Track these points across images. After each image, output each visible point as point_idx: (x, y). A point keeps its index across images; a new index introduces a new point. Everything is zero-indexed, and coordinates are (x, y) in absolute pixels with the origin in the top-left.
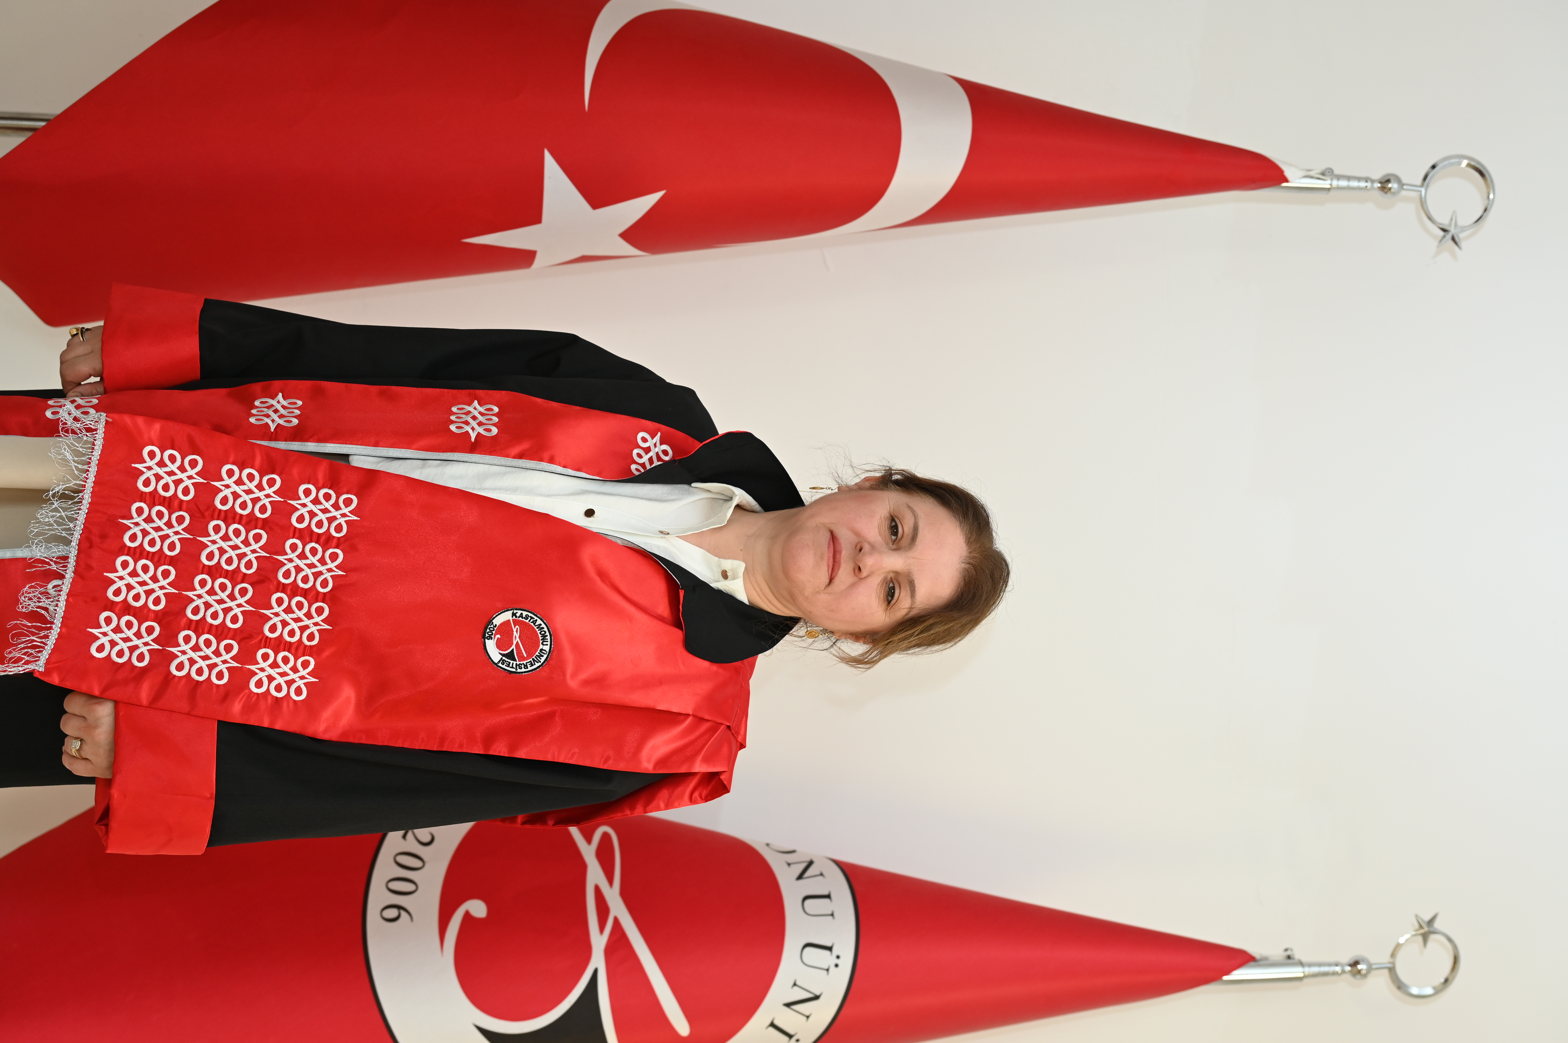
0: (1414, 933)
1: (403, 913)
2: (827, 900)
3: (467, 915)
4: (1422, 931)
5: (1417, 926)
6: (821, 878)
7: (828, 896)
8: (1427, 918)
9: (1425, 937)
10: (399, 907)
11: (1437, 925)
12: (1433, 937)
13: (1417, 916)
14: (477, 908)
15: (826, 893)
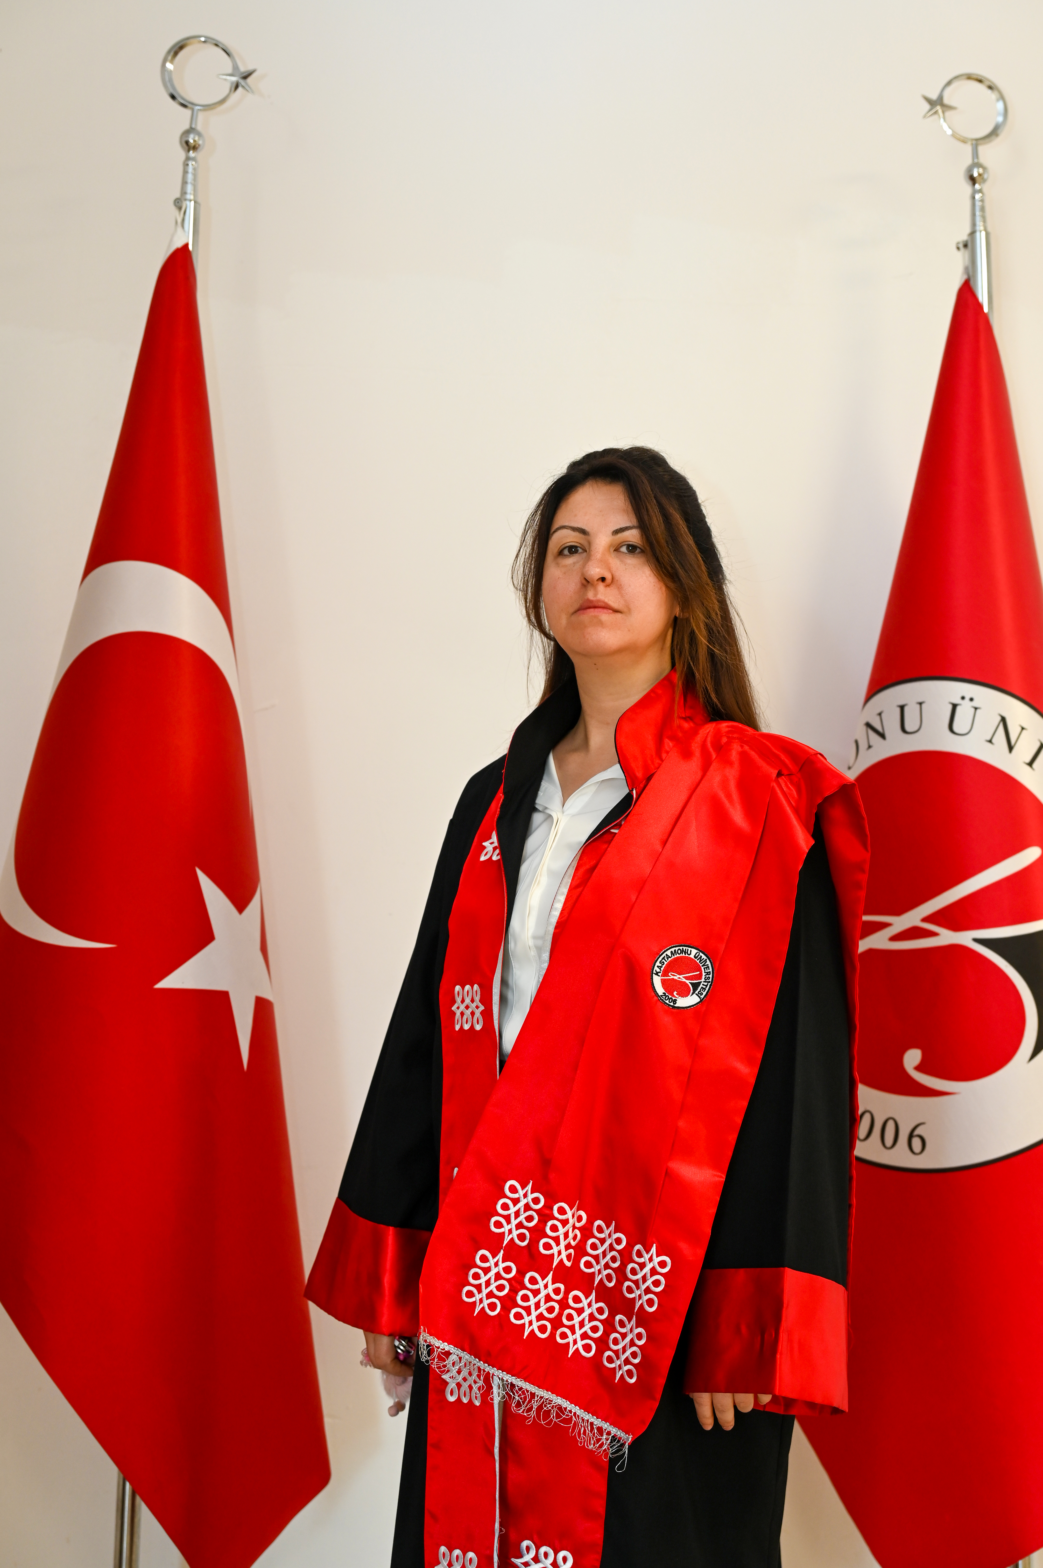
0: (942, 120)
1: (916, 1132)
2: (906, 709)
3: (918, 1068)
4: (940, 111)
5: (936, 117)
6: (883, 715)
7: (902, 708)
8: (927, 106)
9: (946, 107)
10: (911, 1136)
11: (934, 96)
12: (946, 101)
13: (924, 117)
14: (912, 1058)
15: (898, 710)
